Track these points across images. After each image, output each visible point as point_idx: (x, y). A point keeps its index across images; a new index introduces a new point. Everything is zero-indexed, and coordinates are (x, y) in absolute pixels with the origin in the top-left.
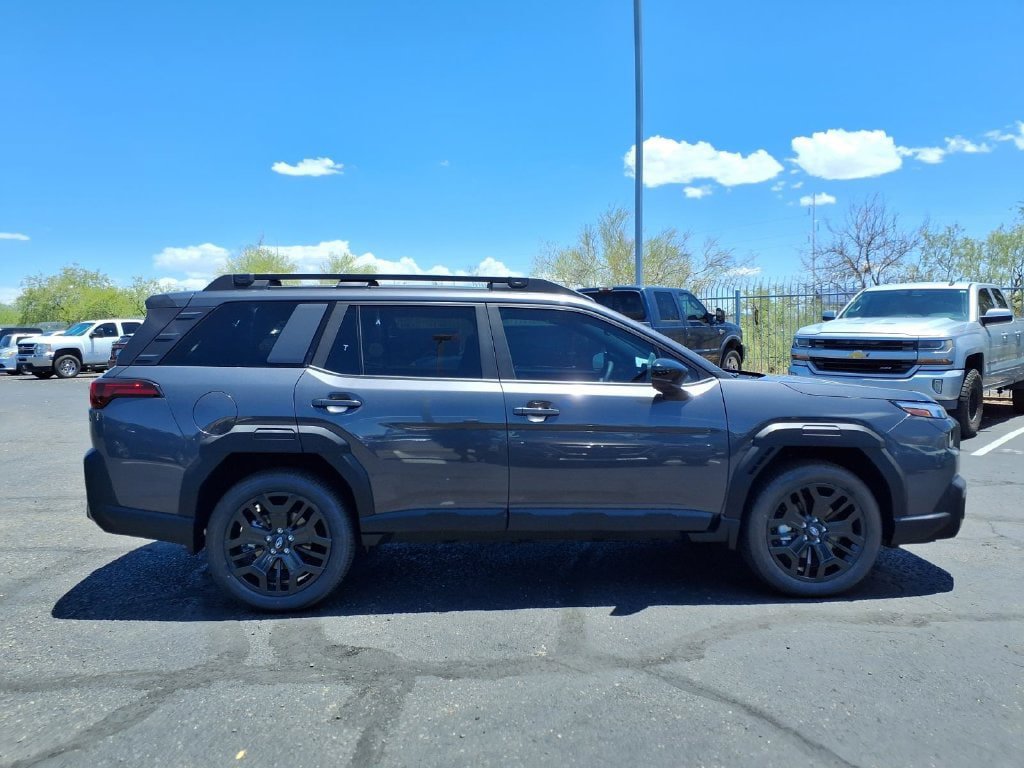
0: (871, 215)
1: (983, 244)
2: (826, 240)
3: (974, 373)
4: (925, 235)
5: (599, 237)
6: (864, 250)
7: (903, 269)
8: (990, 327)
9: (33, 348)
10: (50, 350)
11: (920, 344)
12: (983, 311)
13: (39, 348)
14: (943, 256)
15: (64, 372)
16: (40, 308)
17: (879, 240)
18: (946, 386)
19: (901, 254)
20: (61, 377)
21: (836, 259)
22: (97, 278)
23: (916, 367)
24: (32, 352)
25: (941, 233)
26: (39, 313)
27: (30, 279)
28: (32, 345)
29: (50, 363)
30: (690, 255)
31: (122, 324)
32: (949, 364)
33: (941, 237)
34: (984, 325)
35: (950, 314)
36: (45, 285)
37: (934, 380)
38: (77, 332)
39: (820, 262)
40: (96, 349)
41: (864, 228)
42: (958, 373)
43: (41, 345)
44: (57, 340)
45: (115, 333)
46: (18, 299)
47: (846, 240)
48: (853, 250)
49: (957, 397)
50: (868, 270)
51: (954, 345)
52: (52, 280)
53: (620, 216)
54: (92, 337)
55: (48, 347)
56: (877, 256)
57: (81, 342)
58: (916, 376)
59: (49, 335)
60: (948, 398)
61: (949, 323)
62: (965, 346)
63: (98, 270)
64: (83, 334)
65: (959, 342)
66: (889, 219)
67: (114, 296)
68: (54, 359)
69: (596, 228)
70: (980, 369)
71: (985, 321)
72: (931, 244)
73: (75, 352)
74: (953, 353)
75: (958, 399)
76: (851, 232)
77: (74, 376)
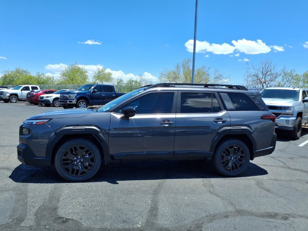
0: (267, 65)
1: (301, 76)
2: (253, 72)
3: (299, 118)
4: (284, 72)
5: (181, 67)
6: (264, 75)
7: (275, 82)
8: (305, 103)
9: (2, 93)
10: (8, 94)
11: (282, 108)
12: (303, 98)
13: (5, 93)
14: (289, 79)
15: (12, 101)
16: (8, 80)
17: (269, 73)
18: (290, 122)
19: (276, 78)
20: (11, 102)
21: (255, 78)
22: (26, 72)
23: (281, 115)
24: (2, 94)
25: (289, 72)
26: (8, 82)
27: (5, 71)
28: (3, 92)
29: (8, 98)
30: (209, 75)
31: (31, 87)
32: (292, 115)
33: (289, 73)
34: (303, 103)
35: (292, 98)
36: (10, 73)
37: (286, 120)
38: (17, 88)
39: (250, 79)
40: (23, 94)
41: (265, 69)
42: (294, 118)
43: (6, 92)
44: (11, 91)
45: (29, 90)
46: (2, 77)
47: (259, 72)
48: (260, 76)
49: (293, 126)
50: (265, 82)
51: (294, 109)
52: (12, 72)
53: (189, 61)
54: (22, 90)
55: (8, 93)
56: (268, 78)
57: (18, 92)
58: (281, 118)
59: (9, 89)
60: (291, 126)
61: (293, 101)
62: (297, 109)
63: (27, 70)
64: (19, 89)
65: (295, 108)
66: (273, 67)
67: (31, 78)
68: (9, 96)
69: (181, 64)
70: (301, 117)
71: (304, 101)
72: (285, 75)
73: (16, 95)
74: (293, 111)
75: (294, 127)
76: (260, 70)
77: (16, 102)
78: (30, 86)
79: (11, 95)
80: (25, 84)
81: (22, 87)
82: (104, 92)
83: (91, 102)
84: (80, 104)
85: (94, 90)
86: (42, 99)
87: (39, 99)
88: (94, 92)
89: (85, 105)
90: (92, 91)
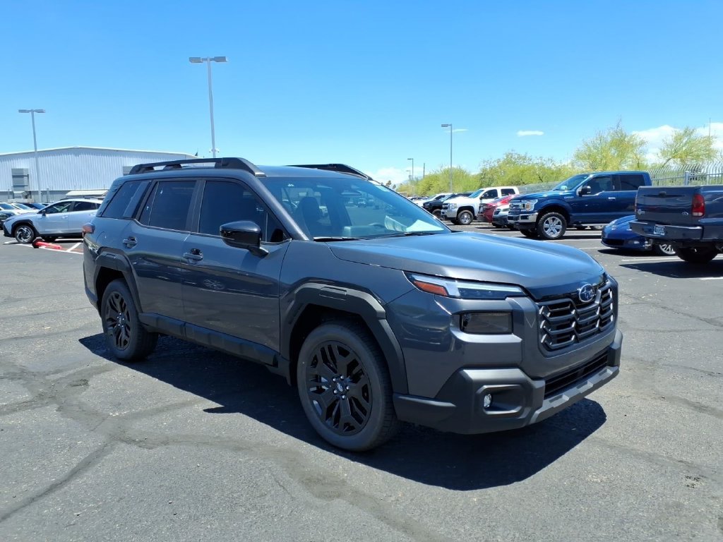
9: (448, 206)
10: (456, 208)
13: (451, 206)
15: (463, 221)
20: (461, 224)
24: (447, 208)
29: (455, 215)
31: (501, 190)
38: (473, 195)
43: (452, 204)
44: (460, 202)
54: (481, 198)
55: (454, 206)
57: (474, 202)
64: (476, 197)
68: (458, 213)
73: (470, 208)
77: (469, 224)
78: (499, 189)
79: (461, 209)
80: (489, 185)
81: (483, 192)
82: (615, 190)
83: (575, 217)
84: (547, 222)
85: (585, 187)
86: (497, 216)
87: (494, 215)
88: (584, 191)
89: (559, 224)
90: (579, 190)
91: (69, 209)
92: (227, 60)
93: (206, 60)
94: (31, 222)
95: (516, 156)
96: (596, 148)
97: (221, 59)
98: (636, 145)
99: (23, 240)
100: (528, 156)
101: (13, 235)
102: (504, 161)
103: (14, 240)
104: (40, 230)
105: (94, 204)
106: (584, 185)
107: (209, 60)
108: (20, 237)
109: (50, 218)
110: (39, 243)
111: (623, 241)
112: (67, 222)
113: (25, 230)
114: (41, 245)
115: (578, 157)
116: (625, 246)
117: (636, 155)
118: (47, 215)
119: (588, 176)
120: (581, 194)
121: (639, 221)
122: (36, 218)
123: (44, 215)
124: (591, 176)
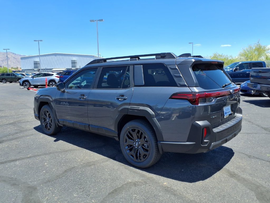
82: (250, 69)
90: (234, 69)
91: (42, 76)
92: (103, 20)
93: (96, 21)
94: (29, 81)
95: (218, 55)
96: (248, 51)
97: (101, 20)
98: (266, 50)
99: (26, 87)
100: (223, 54)
101: (22, 85)
102: (213, 57)
103: (23, 87)
104: (32, 84)
105: (50, 74)
106: (237, 67)
107: (97, 21)
108: (25, 86)
109: (35, 79)
110: (30, 88)
111: (247, 90)
112: (41, 80)
113: (27, 83)
114: (30, 89)
115: (241, 55)
116: (248, 92)
117: (266, 54)
118: (34, 78)
119: (238, 63)
120: (235, 70)
121: (251, 82)
122: (30, 79)
123: (33, 78)
124: (240, 63)
